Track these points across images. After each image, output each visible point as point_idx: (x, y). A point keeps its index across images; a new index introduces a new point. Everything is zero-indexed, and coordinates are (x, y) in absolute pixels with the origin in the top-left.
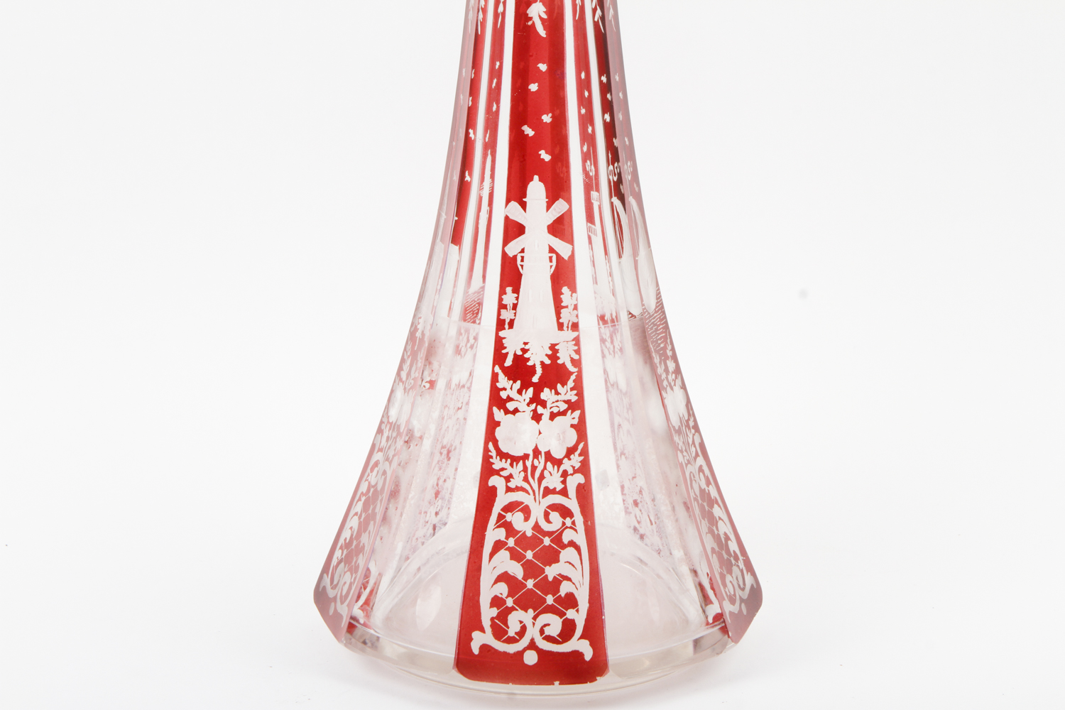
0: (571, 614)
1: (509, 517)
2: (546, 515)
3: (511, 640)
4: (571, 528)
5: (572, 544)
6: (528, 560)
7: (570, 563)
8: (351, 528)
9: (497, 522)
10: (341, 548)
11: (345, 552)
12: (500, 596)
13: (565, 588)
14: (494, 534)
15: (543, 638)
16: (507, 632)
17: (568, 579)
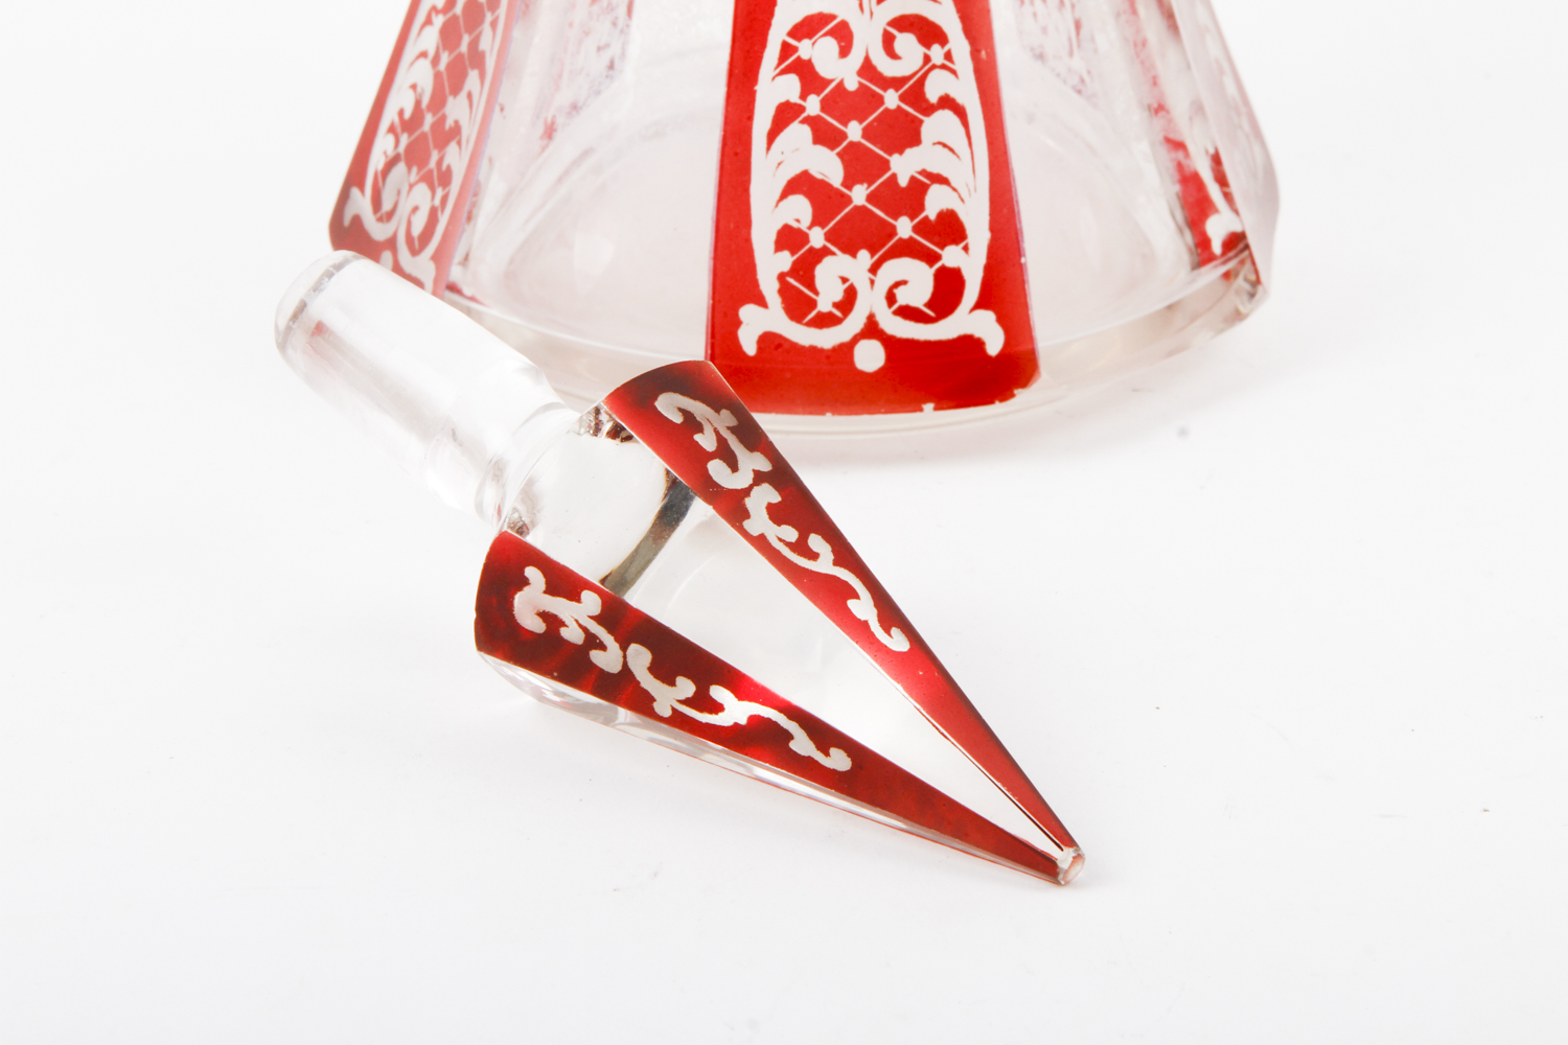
0: (951, 256)
1: (805, 49)
2: (888, 42)
3: (825, 321)
4: (943, 67)
5: (947, 102)
6: (852, 144)
7: (945, 146)
8: (414, 87)
9: (782, 58)
10: (392, 129)
11: (405, 139)
12: (795, 225)
13: (936, 202)
14: (774, 88)
15: (896, 313)
16: (813, 304)
17: (941, 180)
